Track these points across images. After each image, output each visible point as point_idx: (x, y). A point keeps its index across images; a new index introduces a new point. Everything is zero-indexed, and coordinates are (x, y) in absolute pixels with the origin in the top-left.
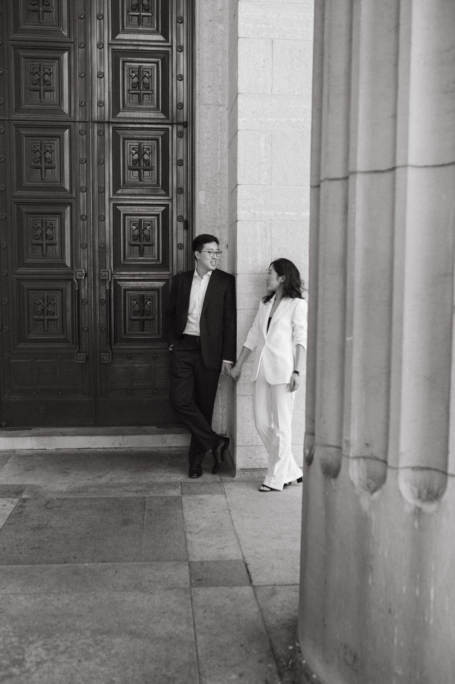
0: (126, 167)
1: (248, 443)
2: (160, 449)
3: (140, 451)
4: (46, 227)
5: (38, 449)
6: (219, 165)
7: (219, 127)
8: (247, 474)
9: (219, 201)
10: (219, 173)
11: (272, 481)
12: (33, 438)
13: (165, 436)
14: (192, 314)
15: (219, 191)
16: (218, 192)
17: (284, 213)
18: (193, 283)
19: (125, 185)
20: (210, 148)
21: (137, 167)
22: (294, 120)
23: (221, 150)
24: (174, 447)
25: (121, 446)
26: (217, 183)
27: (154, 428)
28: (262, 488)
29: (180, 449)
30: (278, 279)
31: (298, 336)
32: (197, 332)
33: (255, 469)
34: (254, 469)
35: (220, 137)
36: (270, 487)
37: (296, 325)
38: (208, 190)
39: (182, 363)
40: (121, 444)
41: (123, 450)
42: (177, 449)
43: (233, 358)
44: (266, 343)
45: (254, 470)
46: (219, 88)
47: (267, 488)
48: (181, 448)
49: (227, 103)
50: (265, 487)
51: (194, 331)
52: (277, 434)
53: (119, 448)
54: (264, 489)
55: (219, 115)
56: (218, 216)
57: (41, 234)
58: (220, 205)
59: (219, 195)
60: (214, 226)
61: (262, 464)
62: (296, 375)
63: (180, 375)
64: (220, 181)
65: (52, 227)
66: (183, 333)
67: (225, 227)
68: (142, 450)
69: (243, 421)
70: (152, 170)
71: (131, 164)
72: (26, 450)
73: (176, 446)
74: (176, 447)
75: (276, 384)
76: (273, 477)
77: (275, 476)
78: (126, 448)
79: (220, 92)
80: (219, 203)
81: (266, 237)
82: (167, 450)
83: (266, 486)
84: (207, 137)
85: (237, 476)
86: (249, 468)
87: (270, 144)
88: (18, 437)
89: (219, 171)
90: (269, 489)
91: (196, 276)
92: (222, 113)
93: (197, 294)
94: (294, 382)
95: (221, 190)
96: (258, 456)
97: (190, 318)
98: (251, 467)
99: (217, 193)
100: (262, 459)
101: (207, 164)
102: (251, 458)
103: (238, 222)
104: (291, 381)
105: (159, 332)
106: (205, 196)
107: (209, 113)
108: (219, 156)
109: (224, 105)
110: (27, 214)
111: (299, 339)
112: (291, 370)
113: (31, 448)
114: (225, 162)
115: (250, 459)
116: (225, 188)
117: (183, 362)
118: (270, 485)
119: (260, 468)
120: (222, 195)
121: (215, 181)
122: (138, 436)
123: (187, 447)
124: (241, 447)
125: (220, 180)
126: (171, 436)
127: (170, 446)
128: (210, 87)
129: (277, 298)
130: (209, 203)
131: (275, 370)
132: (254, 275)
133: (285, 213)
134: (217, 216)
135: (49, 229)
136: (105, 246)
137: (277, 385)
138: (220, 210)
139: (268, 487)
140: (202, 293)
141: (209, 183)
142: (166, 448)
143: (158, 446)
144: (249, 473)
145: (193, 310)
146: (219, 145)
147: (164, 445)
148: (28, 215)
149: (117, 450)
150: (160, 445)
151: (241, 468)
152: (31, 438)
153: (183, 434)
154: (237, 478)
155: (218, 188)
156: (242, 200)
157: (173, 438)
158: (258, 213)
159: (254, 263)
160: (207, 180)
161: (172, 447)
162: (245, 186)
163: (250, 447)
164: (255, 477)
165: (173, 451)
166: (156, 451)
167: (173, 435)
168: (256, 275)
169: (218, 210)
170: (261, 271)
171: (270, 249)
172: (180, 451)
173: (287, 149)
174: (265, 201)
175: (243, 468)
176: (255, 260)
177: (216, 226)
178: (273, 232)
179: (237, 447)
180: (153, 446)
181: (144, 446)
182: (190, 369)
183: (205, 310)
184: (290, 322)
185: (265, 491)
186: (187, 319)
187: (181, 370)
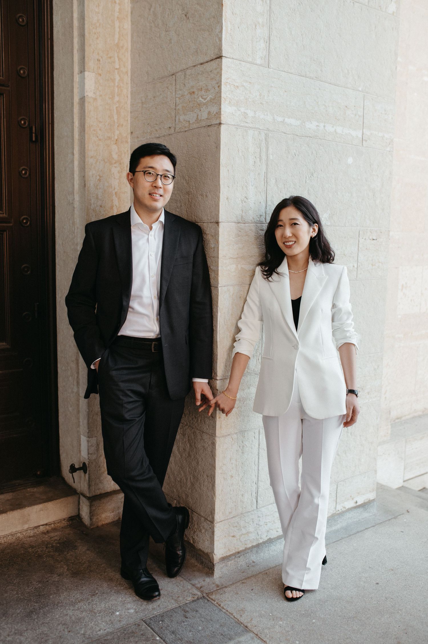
1: (230, 513)
2: (19, 535)
6: (117, 30)
8: (231, 564)
9: (117, 95)
10: (117, 45)
11: (306, 577)
13: (27, 510)
14: (140, 297)
15: (117, 78)
16: (115, 79)
17: (284, 120)
18: (134, 237)
23: (119, 4)
24: (42, 525)
26: (114, 62)
28: (289, 594)
29: (53, 525)
31: (345, 329)
32: (152, 332)
33: (238, 553)
36: (302, 589)
37: (340, 310)
38: (100, 71)
39: (129, 393)
42: (47, 527)
44: (300, 348)
45: (239, 555)
47: (298, 592)
48: (54, 523)
50: (294, 592)
51: (145, 329)
54: (295, 597)
56: (116, 121)
58: (118, 102)
59: (117, 84)
60: (110, 138)
62: (355, 396)
63: (127, 416)
64: (119, 59)
66: (119, 334)
67: (127, 142)
69: (225, 479)
73: (45, 523)
74: (46, 524)
75: (324, 418)
76: (306, 572)
77: (309, 569)
80: (117, 99)
81: (260, 159)
82: (32, 534)
85: (217, 572)
86: (231, 553)
89: (116, 41)
93: (145, 260)
94: (354, 412)
95: (120, 76)
96: (244, 531)
97: (134, 304)
98: (234, 552)
99: (113, 80)
100: (248, 533)
101: (98, 25)
102: (233, 536)
103: (224, 127)
106: (96, 82)
108: (117, 14)
111: (348, 334)
114: (126, 26)
115: (233, 538)
116: (127, 72)
117: (129, 390)
118: (301, 585)
119: (246, 549)
120: (122, 84)
121: (110, 58)
123: (64, 519)
124: (221, 523)
125: (118, 57)
126: (36, 508)
127: (36, 525)
130: (101, 95)
132: (243, 225)
133: (287, 120)
134: (114, 121)
138: (118, 113)
141: (101, 60)
142: (29, 531)
143: (14, 530)
144: (233, 561)
147: (26, 527)
150: (19, 528)
151: (221, 556)
153: (57, 500)
154: (218, 576)
155: (116, 71)
156: (228, 86)
157: (40, 511)
158: (251, 114)
159: (244, 203)
160: (98, 54)
161: (39, 526)
162: (235, 61)
163: (234, 519)
164: (241, 565)
165: (44, 533)
166: (13, 541)
167: (40, 506)
168: (247, 224)
169: (115, 111)
170: (253, 218)
171: (266, 180)
172: (55, 530)
173: (291, 9)
174: (260, 95)
175: (223, 556)
176: (246, 197)
177: (113, 139)
178: (270, 151)
179: (215, 525)
180: (7, 533)
182: (140, 401)
183: (165, 288)
184: (330, 306)
185: (297, 599)
186: (128, 306)
187: (129, 406)
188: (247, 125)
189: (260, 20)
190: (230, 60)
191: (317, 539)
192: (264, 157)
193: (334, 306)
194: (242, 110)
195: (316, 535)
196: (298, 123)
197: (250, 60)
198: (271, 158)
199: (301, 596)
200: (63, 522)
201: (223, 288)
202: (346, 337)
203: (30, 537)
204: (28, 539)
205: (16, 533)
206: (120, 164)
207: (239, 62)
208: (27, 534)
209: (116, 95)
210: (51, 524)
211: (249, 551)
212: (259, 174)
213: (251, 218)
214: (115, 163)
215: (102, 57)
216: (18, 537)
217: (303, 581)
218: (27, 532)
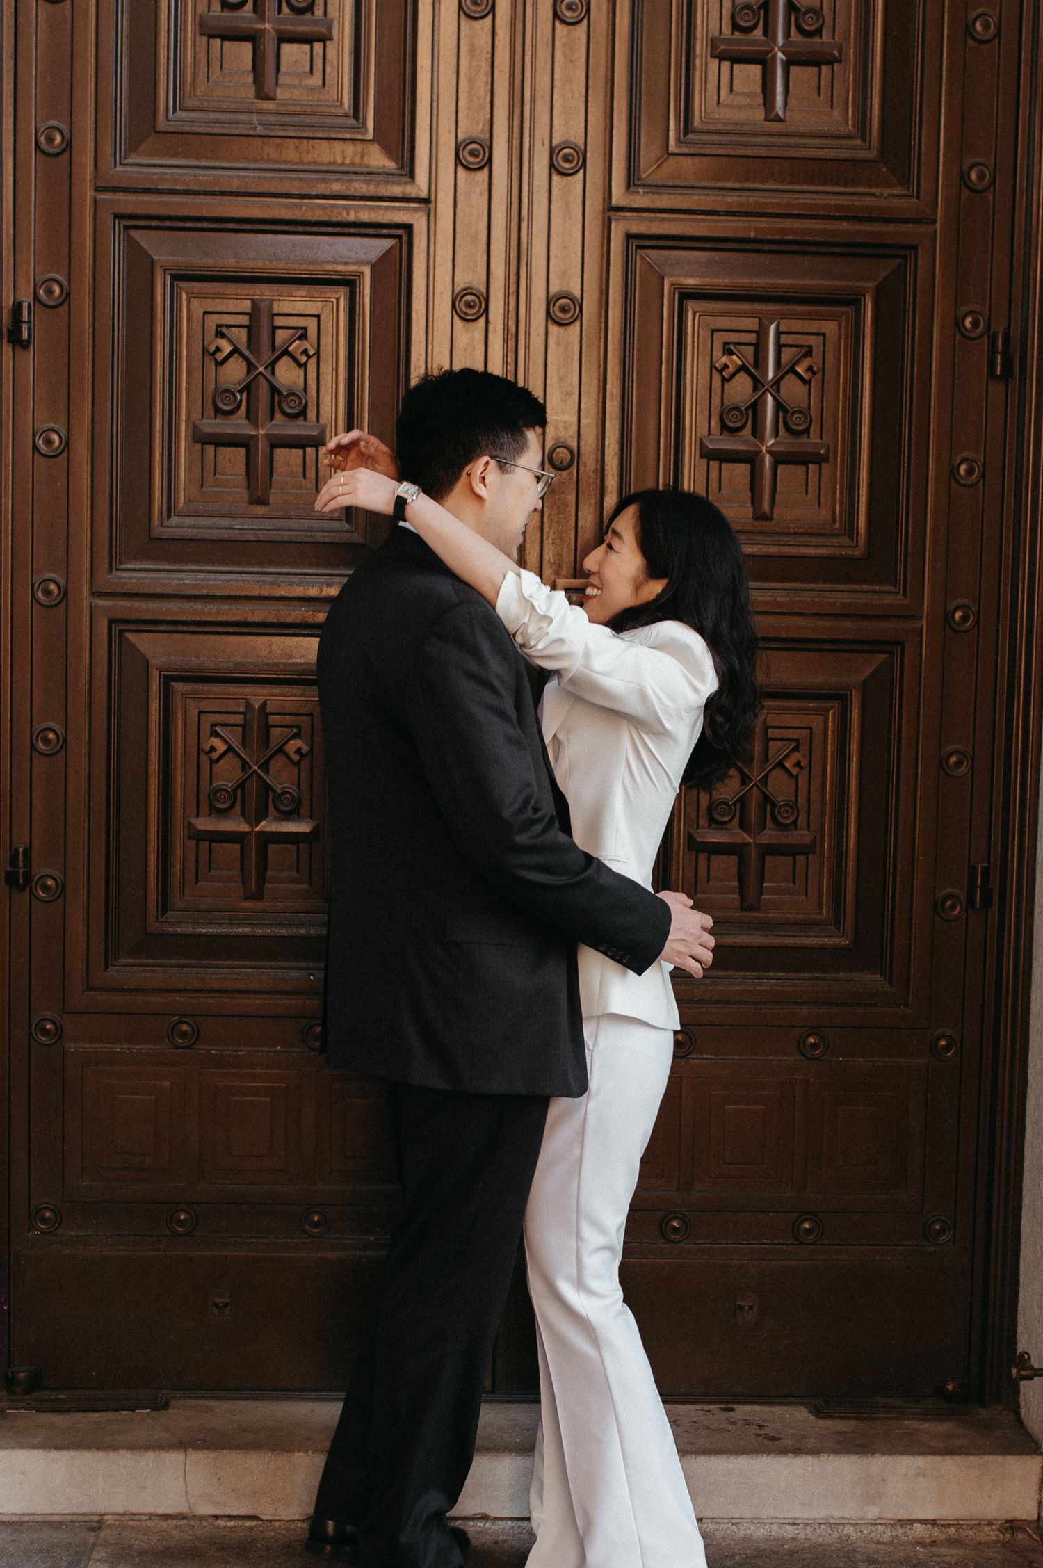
0: (700, 47)
2: (849, 1530)
4: (273, 349)
5: (216, 1517)
12: (196, 1456)
13: (878, 1464)
19: (690, 136)
21: (755, 42)
24: (921, 1521)
29: (953, 1530)
42: (936, 1532)
57: (247, 388)
65: (305, 352)
70: (831, 61)
71: (727, 30)
72: (151, 1516)
73: (930, 1516)
74: (933, 1522)
82: (886, 1537)
88: (114, 1448)
105: (837, 918)
110: (175, 278)
113: (182, 1508)
122: (740, 1463)
127: (902, 1515)
135: (285, 359)
136: (576, 457)
142: (882, 1529)
143: (837, 1514)
147: (872, 1512)
148: (182, 284)
150: (851, 1512)
152: (181, 1456)
153: (972, 1458)
157: (918, 1475)
161: (911, 1522)
165: (921, 1543)
166: (829, 1540)
167: (920, 1461)
172: (954, 1542)
180: (816, 1515)
181: (765, 1513)
203: (878, 1543)
204: (873, 1546)
205: (843, 1524)
208: (872, 1535)
210: (949, 1525)
216: (846, 1535)
218: (874, 1528)
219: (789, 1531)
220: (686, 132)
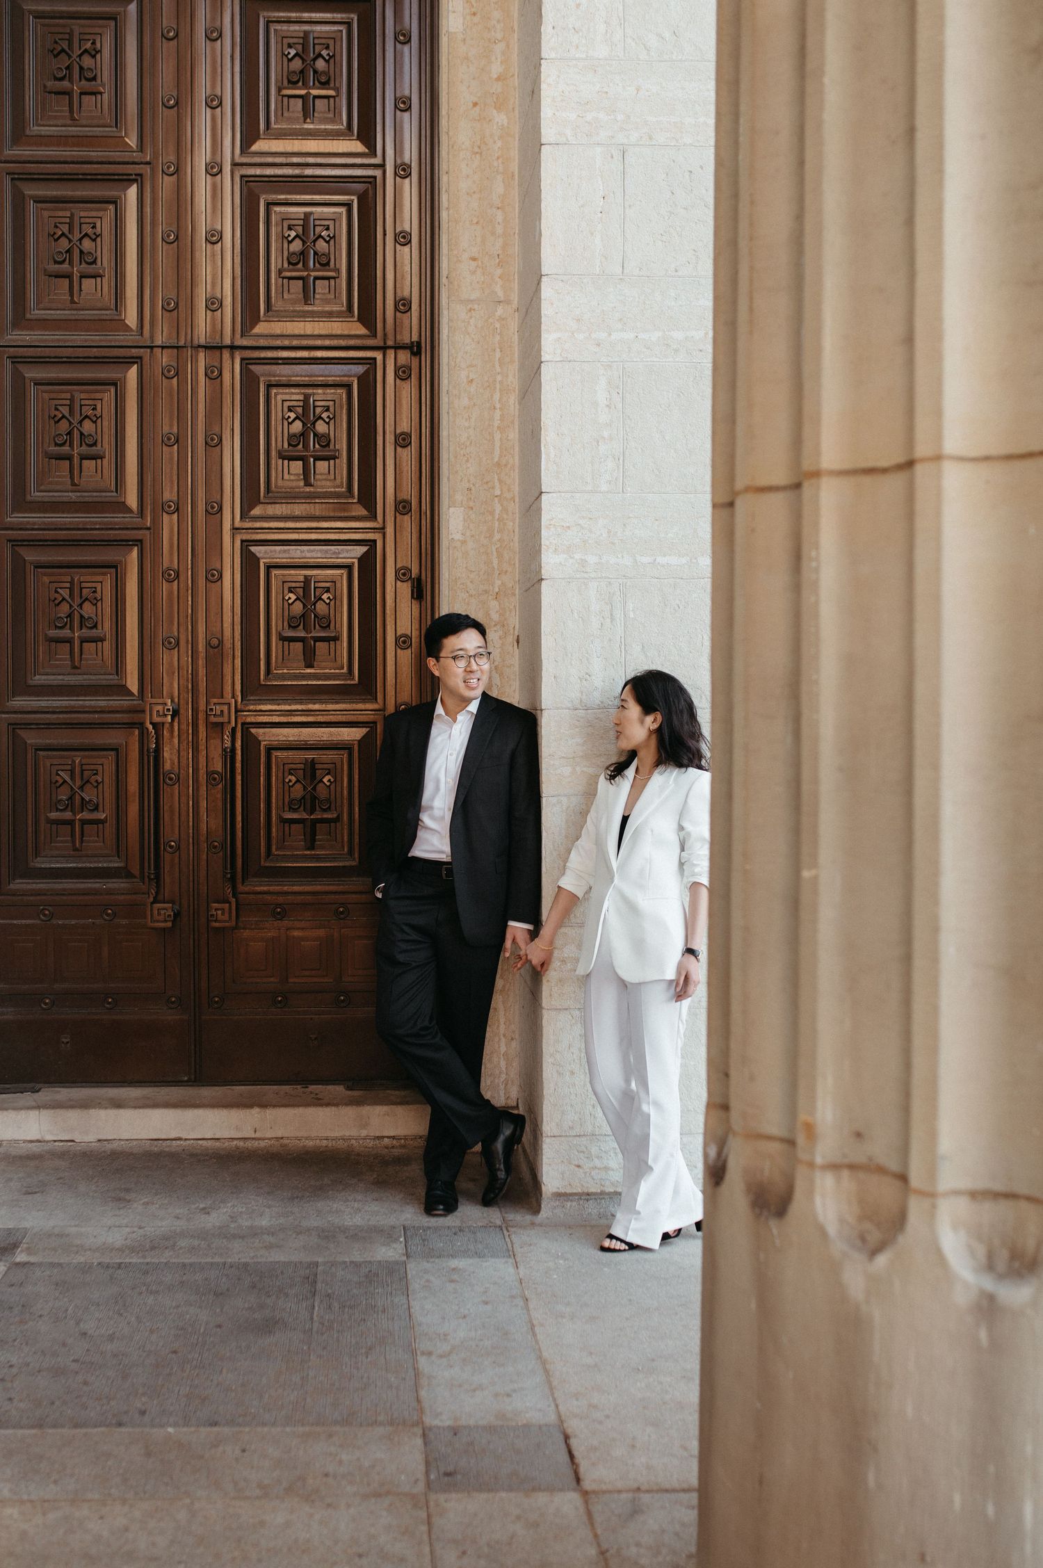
0: (273, 453)
1: (571, 1128)
2: (354, 1142)
3: (305, 1146)
4: (81, 597)
5: (55, 1141)
6: (497, 444)
7: (498, 354)
8: (571, 1206)
9: (498, 531)
10: (498, 464)
11: (634, 1224)
12: (45, 1112)
13: (366, 1110)
14: (431, 808)
15: (498, 508)
16: (494, 510)
17: (655, 560)
18: (434, 731)
19: (270, 494)
20: (474, 405)
21: (298, 451)
22: (678, 335)
23: (502, 409)
24: (388, 1137)
25: (258, 1135)
26: (493, 488)
27: (339, 1089)
28: (607, 1243)
29: (403, 1142)
30: (642, 722)
31: (695, 862)
32: (442, 852)
33: (588, 1196)
34: (588, 1194)
35: (499, 378)
36: (628, 1240)
38: (471, 504)
40: (258, 1128)
41: (263, 1144)
42: (395, 1142)
43: (534, 917)
44: (616, 881)
46: (498, 260)
47: (619, 1243)
48: (406, 1139)
49: (515, 298)
50: (614, 1241)
51: (436, 849)
52: (645, 1108)
53: (253, 1139)
54: (612, 1247)
55: (498, 325)
56: (496, 567)
57: (69, 616)
58: (499, 540)
59: (497, 517)
60: (486, 592)
61: (608, 1183)
62: (692, 958)
63: (401, 958)
64: (500, 481)
65: (95, 598)
66: (410, 855)
67: (514, 594)
68: (311, 1143)
69: (559, 1073)
70: (334, 458)
71: (286, 445)
72: (25, 1141)
73: (392, 1135)
74: (393, 1137)
75: (641, 981)
76: (635, 1216)
77: (639, 1213)
78: (269, 1139)
79: (499, 271)
80: (497, 536)
81: (612, 619)
82: (371, 1145)
83: (617, 1239)
84: (468, 377)
85: (546, 1212)
86: (575, 1191)
87: (621, 393)
88: (6, 1109)
89: (496, 460)
90: (624, 1246)
91: (440, 715)
92: (503, 319)
94: (687, 978)
95: (502, 505)
96: (597, 1163)
97: (425, 818)
98: (580, 1191)
99: (492, 513)
100: (607, 1169)
101: (468, 442)
102: (579, 1166)
103: (543, 583)
104: (679, 972)
105: (351, 852)
106: (465, 520)
107: (472, 321)
108: (497, 423)
109: (508, 302)
111: (696, 870)
112: (679, 946)
113: (38, 1137)
114: (511, 436)
115: (577, 1169)
116: (513, 499)
117: (406, 924)
118: (627, 1234)
119: (602, 1193)
120: (505, 516)
121: (487, 483)
122: (301, 1110)
123: (421, 1137)
124: (553, 1139)
125: (499, 479)
126: (379, 1110)
127: (379, 1134)
128: (474, 259)
129: (640, 767)
130: (472, 536)
131: (639, 945)
132: (583, 711)
133: (660, 559)
134: (494, 568)
135: (87, 602)
136: (221, 642)
137: (644, 983)
138: (500, 556)
139: (622, 1241)
140: (454, 756)
141: (473, 488)
142: (369, 1141)
143: (347, 1134)
144: (574, 1204)
145: (433, 799)
146: (497, 396)
147: (364, 1133)
148: (39, 570)
149: (249, 1144)
150: (353, 1132)
151: (555, 1190)
152: (37, 1112)
154: (544, 1216)
155: (496, 499)
156: (552, 529)
157: (387, 1115)
158: (592, 559)
159: (584, 681)
160: (469, 481)
161: (383, 1137)
162: (563, 494)
163: (577, 1138)
164: (590, 1214)
165: (386, 1147)
166: (344, 1147)
167: (385, 1108)
168: (589, 711)
169: (495, 553)
170: (602, 702)
171: (623, 647)
172: (403, 1147)
173: (663, 406)
174: (609, 532)
175: (559, 1191)
176: (587, 674)
177: (491, 593)
178: (630, 606)
179: (544, 1139)
180: (337, 1134)
181: (313, 1134)
182: (425, 943)
183: (462, 798)
184: (675, 826)
185: (614, 1250)
186: (417, 820)
187: (403, 946)
188: (586, 575)
189: (606, 434)
190: (554, 495)
191: (651, 1169)
192: (618, 615)
193: (681, 828)
194: (577, 556)
195: (650, 1162)
196: (684, 560)
197: (589, 488)
198: (632, 615)
199: (622, 1248)
200: (419, 1140)
201: (550, 799)
202: (694, 875)
203: (367, 1147)
204: (364, 1149)
205: (350, 1139)
206: (504, 626)
207: (570, 495)
208: (364, 1144)
209: (496, 531)
210: (401, 1139)
211: (606, 1197)
212: (610, 640)
213: (598, 702)
214: (495, 625)
215: (474, 485)
216: (352, 1144)
217: (628, 1229)
218: (364, 1141)
219: (324, 1143)
220: (268, 493)
